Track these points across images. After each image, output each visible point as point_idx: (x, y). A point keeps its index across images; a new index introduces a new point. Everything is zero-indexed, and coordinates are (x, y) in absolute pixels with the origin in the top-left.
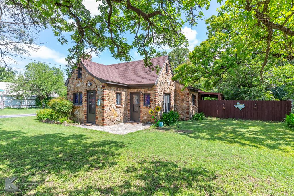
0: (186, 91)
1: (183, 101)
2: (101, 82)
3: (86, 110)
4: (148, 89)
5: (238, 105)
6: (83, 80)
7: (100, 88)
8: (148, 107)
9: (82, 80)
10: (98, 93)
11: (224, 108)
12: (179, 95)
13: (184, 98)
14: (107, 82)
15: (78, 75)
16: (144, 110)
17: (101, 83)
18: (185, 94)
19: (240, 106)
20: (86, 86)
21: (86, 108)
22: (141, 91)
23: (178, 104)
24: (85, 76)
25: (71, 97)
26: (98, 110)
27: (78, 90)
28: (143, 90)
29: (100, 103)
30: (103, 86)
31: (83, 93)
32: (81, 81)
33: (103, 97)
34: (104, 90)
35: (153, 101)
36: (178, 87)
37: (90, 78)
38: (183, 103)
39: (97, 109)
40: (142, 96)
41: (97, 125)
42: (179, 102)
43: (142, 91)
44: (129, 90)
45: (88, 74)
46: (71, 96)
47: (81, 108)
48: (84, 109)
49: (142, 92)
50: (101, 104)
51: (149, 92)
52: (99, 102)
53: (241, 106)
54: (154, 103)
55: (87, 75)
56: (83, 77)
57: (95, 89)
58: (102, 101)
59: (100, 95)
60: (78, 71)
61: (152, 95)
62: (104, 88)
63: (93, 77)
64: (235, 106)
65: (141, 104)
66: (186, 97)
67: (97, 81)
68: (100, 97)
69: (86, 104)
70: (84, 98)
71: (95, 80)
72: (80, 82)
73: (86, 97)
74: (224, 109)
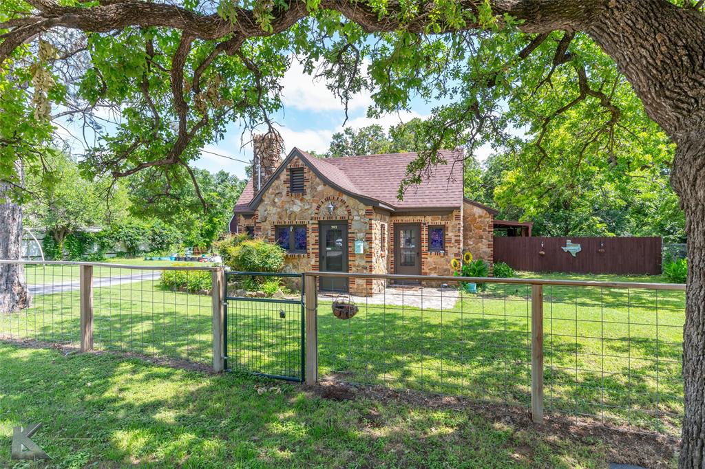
0: (487, 219)
1: (480, 240)
2: (364, 204)
3: (318, 264)
4: (440, 217)
5: (569, 246)
6: (308, 197)
7: (359, 215)
8: (442, 255)
9: (304, 197)
10: (355, 226)
11: (543, 252)
12: (473, 228)
13: (482, 233)
14: (380, 205)
15: (289, 185)
16: (429, 260)
17: (362, 206)
18: (485, 226)
19: (573, 248)
20: (317, 211)
21: (318, 259)
22: (423, 222)
23: (470, 247)
24: (313, 188)
25: (269, 234)
26: (357, 263)
27: (292, 219)
28: (429, 220)
29: (362, 248)
30: (368, 213)
31: (310, 227)
32: (302, 200)
33: (368, 236)
34: (371, 219)
35: (453, 241)
36: (468, 211)
37: (331, 192)
38: (480, 244)
39: (354, 261)
40: (425, 232)
41: (351, 294)
42: (472, 243)
43: (426, 222)
44: (394, 219)
45: (325, 185)
46: (270, 232)
47: (301, 260)
48: (313, 262)
49: (425, 224)
50: (364, 250)
51: (443, 223)
52: (359, 247)
53: (575, 248)
54: (455, 246)
55: (320, 188)
56: (308, 191)
57: (346, 219)
58: (366, 243)
59: (360, 231)
60: (289, 177)
61: (450, 229)
62: (372, 217)
63: (338, 192)
64: (564, 248)
65: (424, 249)
66: (487, 233)
67: (351, 202)
68: (361, 235)
69: (317, 251)
70: (312, 238)
71: (345, 197)
72: (298, 202)
73: (317, 234)
74: (542, 255)
